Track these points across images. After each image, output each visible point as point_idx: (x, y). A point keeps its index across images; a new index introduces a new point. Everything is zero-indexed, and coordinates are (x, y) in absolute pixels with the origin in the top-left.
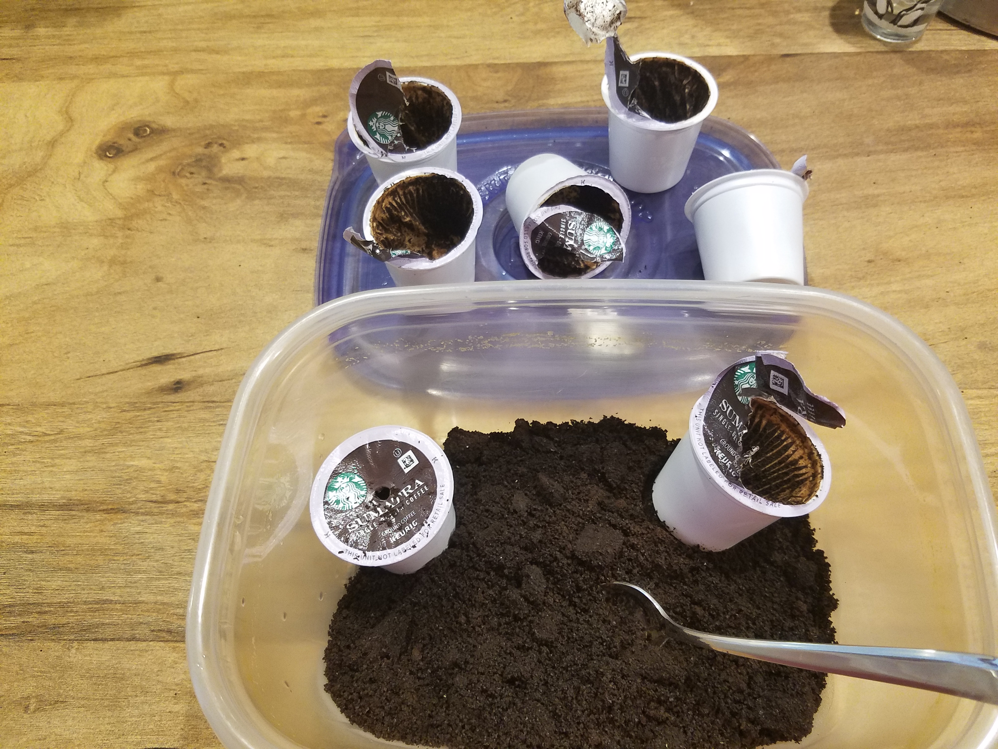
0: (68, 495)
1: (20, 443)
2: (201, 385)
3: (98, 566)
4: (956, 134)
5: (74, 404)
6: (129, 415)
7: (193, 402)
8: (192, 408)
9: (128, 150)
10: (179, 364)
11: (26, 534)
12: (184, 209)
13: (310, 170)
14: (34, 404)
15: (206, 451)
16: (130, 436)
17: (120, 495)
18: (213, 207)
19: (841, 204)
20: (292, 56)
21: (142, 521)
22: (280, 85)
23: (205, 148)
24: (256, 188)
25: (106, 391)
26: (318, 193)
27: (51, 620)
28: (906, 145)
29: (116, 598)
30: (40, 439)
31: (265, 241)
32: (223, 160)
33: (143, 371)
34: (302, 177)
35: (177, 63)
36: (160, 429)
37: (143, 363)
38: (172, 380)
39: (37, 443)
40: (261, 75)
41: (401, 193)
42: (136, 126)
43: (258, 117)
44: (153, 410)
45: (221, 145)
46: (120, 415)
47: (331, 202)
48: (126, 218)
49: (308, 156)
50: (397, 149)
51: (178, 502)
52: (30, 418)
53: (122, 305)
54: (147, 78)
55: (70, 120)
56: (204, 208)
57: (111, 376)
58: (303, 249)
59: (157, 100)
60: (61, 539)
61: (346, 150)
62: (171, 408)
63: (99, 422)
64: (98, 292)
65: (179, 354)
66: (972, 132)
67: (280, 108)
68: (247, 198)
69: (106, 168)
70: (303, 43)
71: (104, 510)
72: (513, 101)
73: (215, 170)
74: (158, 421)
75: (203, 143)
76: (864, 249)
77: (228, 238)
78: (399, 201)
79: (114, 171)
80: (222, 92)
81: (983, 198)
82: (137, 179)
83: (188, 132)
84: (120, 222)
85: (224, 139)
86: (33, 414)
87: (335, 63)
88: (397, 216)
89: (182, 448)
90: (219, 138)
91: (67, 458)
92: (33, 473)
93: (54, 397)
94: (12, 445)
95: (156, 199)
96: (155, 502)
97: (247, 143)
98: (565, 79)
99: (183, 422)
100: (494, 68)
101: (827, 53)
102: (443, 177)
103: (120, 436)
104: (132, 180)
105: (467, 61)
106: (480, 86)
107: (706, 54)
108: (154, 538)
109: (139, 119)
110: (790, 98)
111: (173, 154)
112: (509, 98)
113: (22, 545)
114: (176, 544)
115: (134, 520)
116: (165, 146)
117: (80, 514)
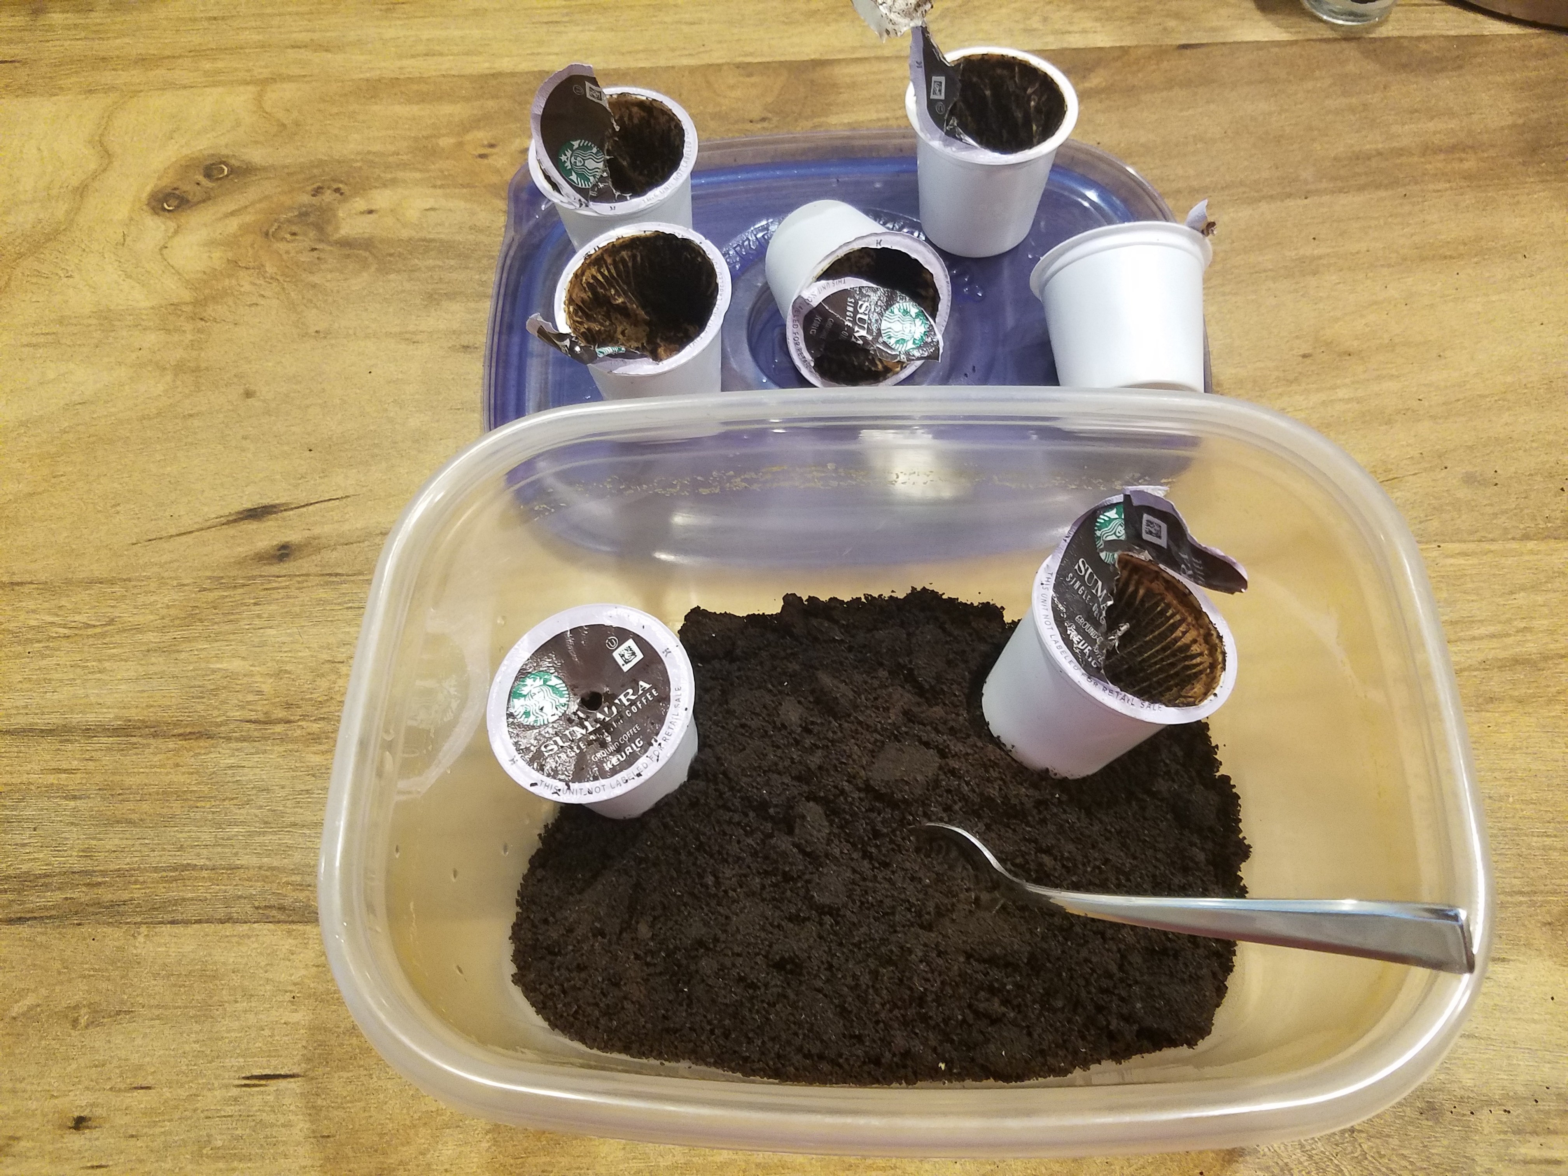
0: (126, 713)
1: (50, 638)
2: (318, 550)
3: (173, 816)
4: (1437, 163)
5: (129, 580)
6: (211, 596)
7: (308, 575)
8: (305, 584)
9: (195, 199)
10: (284, 519)
11: (65, 771)
12: (283, 289)
13: (471, 228)
14: (68, 582)
15: (329, 647)
16: (215, 627)
17: (203, 713)
18: (327, 284)
19: (1265, 271)
20: (441, 54)
21: (237, 750)
22: (423, 98)
23: (313, 195)
24: (391, 255)
25: (177, 561)
26: (485, 261)
27: (107, 896)
28: (1363, 180)
29: (202, 862)
30: (80, 632)
31: (407, 336)
32: (341, 214)
33: (231, 531)
34: (459, 238)
35: (266, 67)
36: (259, 616)
37: (231, 518)
38: (275, 543)
39: (76, 638)
40: (394, 82)
41: (609, 261)
42: (208, 163)
43: (392, 148)
44: (246, 588)
45: (337, 190)
46: (199, 595)
47: (505, 275)
48: (196, 303)
49: (468, 206)
50: (603, 196)
51: (288, 722)
52: (63, 602)
53: (195, 433)
54: (220, 90)
55: (107, 155)
56: (314, 286)
57: (183, 538)
58: (464, 347)
59: (238, 124)
60: (117, 778)
61: (524, 196)
62: (275, 585)
63: (168, 607)
64: (159, 414)
65: (283, 504)
66: (1461, 160)
67: (424, 133)
68: (378, 270)
69: (163, 227)
70: (457, 33)
71: (180, 735)
72: (775, 119)
73: (329, 229)
74: (255, 604)
75: (309, 188)
76: (1297, 337)
77: (351, 332)
78: (606, 273)
79: (176, 232)
80: (335, 110)
81: (1476, 260)
82: (212, 243)
83: (286, 170)
84: (188, 309)
85: (341, 182)
86: (68, 596)
87: (505, 64)
88: (604, 296)
89: (293, 642)
90: (334, 180)
91: (122, 660)
92: (72, 682)
93: (99, 570)
94: (39, 641)
95: (242, 273)
96: (255, 722)
97: (376, 187)
98: (853, 86)
99: (294, 605)
100: (745, 69)
101: (1247, 43)
102: (672, 237)
103: (199, 627)
104: (205, 245)
105: (706, 59)
106: (725, 97)
107: (1065, 45)
108: (255, 775)
109: (211, 152)
110: (1191, 112)
111: (264, 205)
112: (770, 115)
113: (60, 788)
114: (287, 783)
115: (225, 748)
116: (252, 193)
117: (145, 742)
